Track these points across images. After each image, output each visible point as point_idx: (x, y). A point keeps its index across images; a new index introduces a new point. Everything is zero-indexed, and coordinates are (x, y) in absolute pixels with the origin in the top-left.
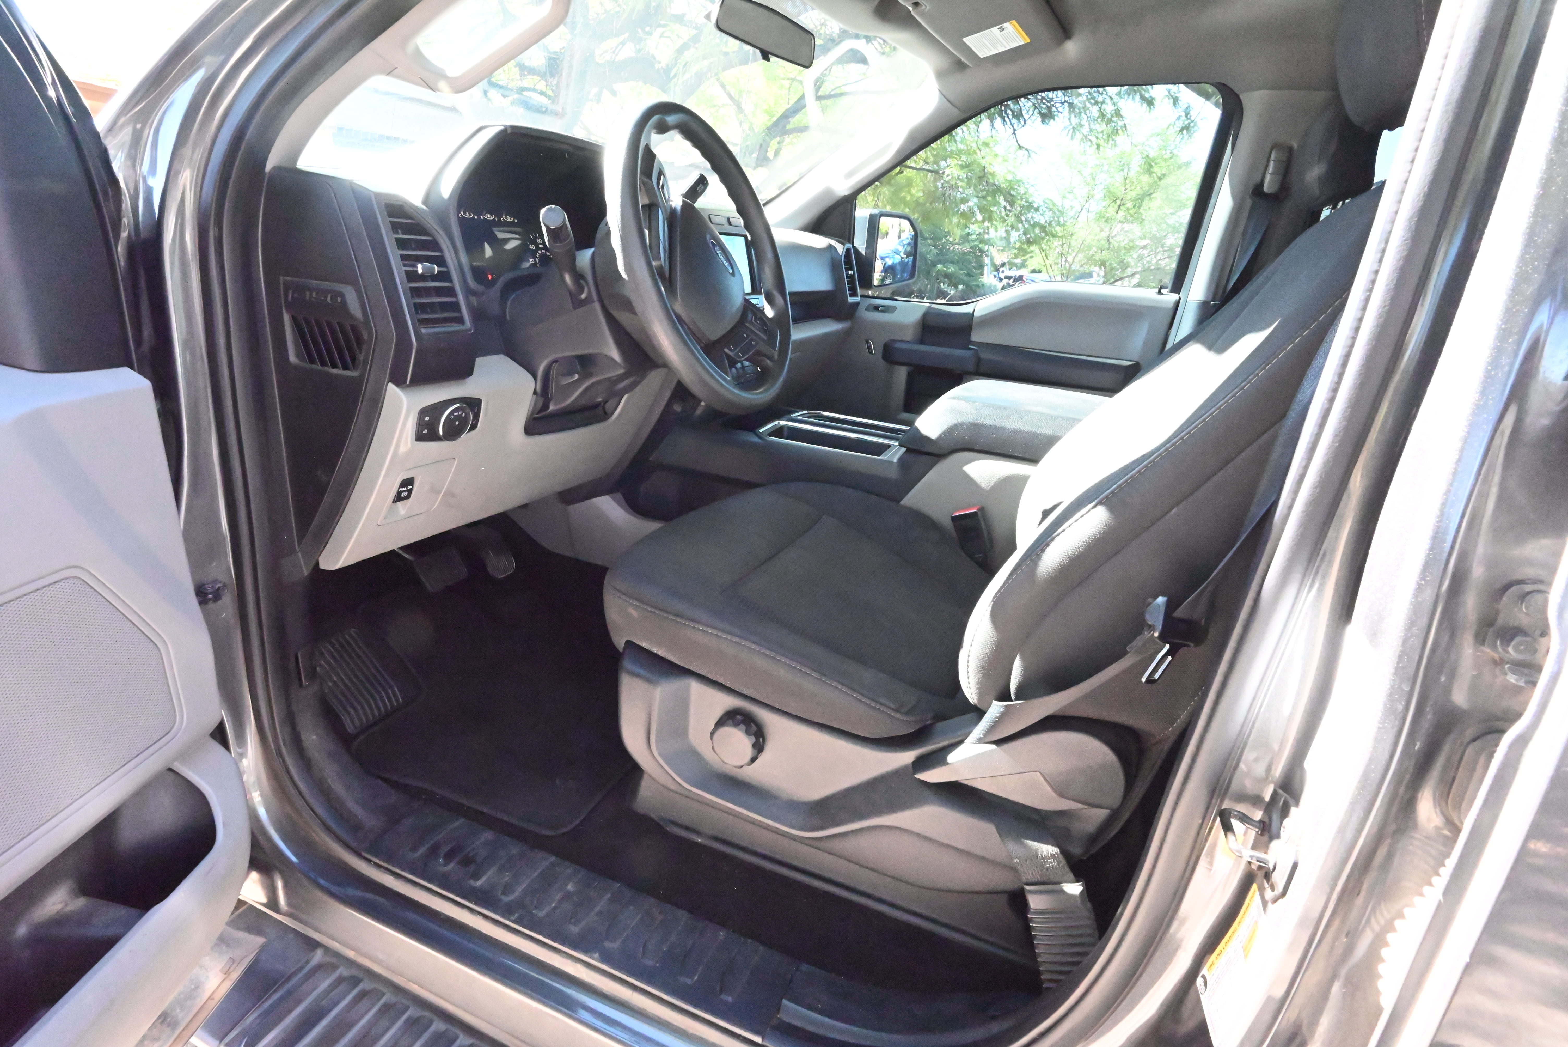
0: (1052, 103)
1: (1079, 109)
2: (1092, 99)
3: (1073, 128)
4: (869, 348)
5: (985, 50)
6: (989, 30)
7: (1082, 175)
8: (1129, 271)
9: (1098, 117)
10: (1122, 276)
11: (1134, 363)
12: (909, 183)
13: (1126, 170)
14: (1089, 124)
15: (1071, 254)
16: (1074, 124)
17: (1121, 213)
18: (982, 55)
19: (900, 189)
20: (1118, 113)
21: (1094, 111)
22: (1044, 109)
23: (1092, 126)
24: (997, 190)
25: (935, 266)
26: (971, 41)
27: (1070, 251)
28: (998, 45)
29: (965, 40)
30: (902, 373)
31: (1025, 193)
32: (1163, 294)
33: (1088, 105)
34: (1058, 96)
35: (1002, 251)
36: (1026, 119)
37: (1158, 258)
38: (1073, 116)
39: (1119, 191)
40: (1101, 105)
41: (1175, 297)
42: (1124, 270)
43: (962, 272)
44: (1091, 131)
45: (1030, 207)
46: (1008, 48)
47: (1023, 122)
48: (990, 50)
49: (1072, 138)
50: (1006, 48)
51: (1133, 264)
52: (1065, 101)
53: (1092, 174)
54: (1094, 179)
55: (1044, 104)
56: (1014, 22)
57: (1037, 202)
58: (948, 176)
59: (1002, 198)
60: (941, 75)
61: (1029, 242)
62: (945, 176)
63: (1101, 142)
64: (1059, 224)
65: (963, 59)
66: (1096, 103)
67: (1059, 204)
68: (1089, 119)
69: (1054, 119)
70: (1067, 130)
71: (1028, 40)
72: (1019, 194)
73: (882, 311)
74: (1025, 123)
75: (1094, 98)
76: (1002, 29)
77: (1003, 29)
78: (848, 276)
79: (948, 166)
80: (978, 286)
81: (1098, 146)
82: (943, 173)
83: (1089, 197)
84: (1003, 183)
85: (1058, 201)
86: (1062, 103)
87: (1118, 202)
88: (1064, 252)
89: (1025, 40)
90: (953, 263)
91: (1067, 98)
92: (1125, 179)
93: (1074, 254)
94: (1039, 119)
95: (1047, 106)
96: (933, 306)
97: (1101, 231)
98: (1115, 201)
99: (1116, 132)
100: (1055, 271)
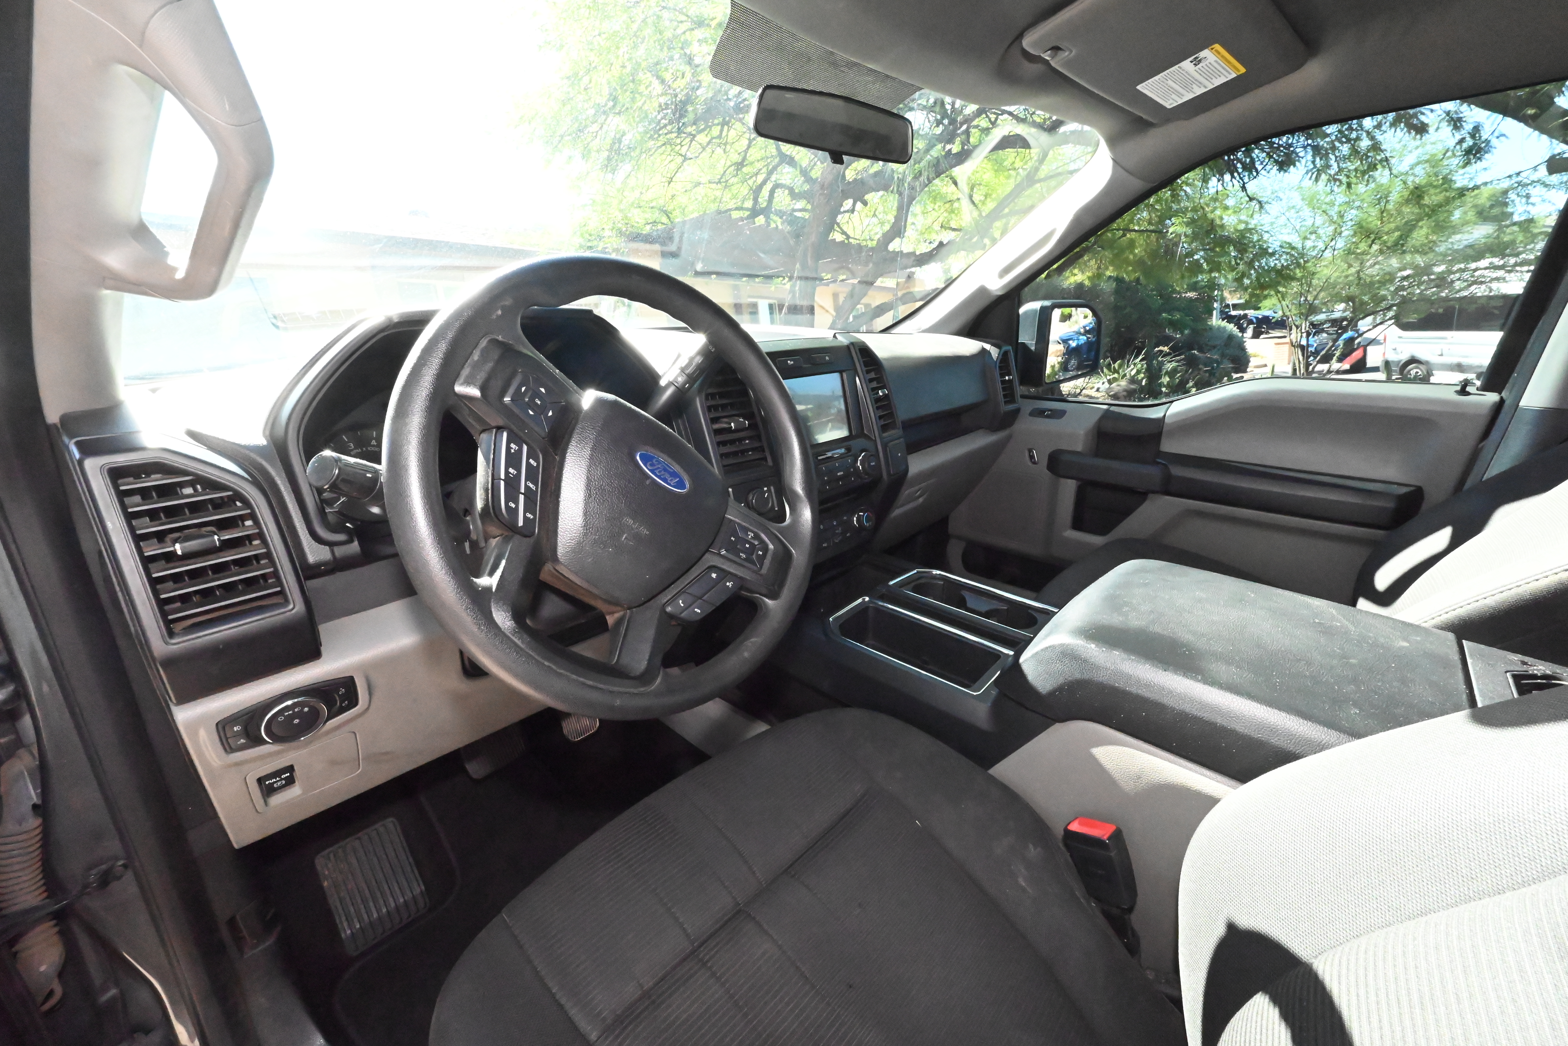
0: (1292, 149)
1: (1326, 150)
2: (1343, 137)
3: (1318, 170)
4: (1032, 457)
5: (1174, 96)
6: (1177, 66)
7: (1327, 214)
8: (1384, 305)
9: (1350, 155)
10: (1374, 310)
11: (1412, 489)
12: (1132, 244)
13: (1382, 204)
14: (1338, 164)
15: (1311, 293)
16: (1318, 166)
17: (1375, 247)
18: (1169, 104)
19: (1122, 251)
20: (1376, 147)
21: (1345, 149)
22: (1282, 156)
23: (1343, 165)
24: (1226, 241)
25: (1160, 314)
26: (1147, 88)
27: (1311, 289)
28: (1194, 86)
29: (1139, 87)
30: (1069, 488)
31: (1259, 241)
32: (1469, 394)
33: (1337, 144)
34: (1298, 141)
35: (1235, 291)
36: (1259, 170)
37: (1422, 288)
38: (1318, 159)
39: (1374, 222)
40: (1355, 142)
41: (1492, 397)
42: (1377, 304)
43: (1188, 318)
44: (1340, 170)
45: (1264, 252)
46: (1211, 87)
47: (1255, 174)
48: (1180, 95)
49: (1317, 180)
50: (1206, 87)
51: (1389, 298)
52: (1308, 145)
53: (1340, 212)
54: (1342, 217)
55: (1282, 151)
56: (1217, 46)
57: (1274, 245)
58: (1171, 234)
59: (1232, 248)
60: (1113, 141)
61: (1263, 287)
62: (1169, 234)
63: (1354, 180)
64: (1298, 265)
65: (1144, 117)
66: (1349, 140)
67: (1300, 246)
68: (1338, 159)
69: (1295, 166)
70: (1310, 174)
71: (1243, 70)
72: (1252, 242)
73: (1048, 417)
74: (1257, 174)
75: (1345, 136)
76: (1197, 62)
77: (1200, 61)
78: (1004, 382)
79: (1173, 224)
80: (1205, 330)
81: (1349, 185)
82: (1167, 232)
83: (1337, 234)
84: (1233, 233)
85: (1296, 241)
86: (1305, 147)
87: (1372, 236)
88: (1303, 291)
89: (1238, 70)
90: (1178, 310)
91: (1310, 142)
92: (1382, 213)
93: (1315, 293)
94: (1276, 168)
95: (1284, 153)
96: (1113, 408)
97: (1349, 268)
98: (1368, 237)
99: (1373, 167)
100: (1293, 310)
